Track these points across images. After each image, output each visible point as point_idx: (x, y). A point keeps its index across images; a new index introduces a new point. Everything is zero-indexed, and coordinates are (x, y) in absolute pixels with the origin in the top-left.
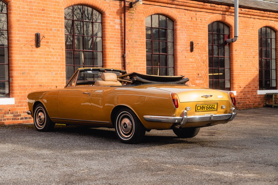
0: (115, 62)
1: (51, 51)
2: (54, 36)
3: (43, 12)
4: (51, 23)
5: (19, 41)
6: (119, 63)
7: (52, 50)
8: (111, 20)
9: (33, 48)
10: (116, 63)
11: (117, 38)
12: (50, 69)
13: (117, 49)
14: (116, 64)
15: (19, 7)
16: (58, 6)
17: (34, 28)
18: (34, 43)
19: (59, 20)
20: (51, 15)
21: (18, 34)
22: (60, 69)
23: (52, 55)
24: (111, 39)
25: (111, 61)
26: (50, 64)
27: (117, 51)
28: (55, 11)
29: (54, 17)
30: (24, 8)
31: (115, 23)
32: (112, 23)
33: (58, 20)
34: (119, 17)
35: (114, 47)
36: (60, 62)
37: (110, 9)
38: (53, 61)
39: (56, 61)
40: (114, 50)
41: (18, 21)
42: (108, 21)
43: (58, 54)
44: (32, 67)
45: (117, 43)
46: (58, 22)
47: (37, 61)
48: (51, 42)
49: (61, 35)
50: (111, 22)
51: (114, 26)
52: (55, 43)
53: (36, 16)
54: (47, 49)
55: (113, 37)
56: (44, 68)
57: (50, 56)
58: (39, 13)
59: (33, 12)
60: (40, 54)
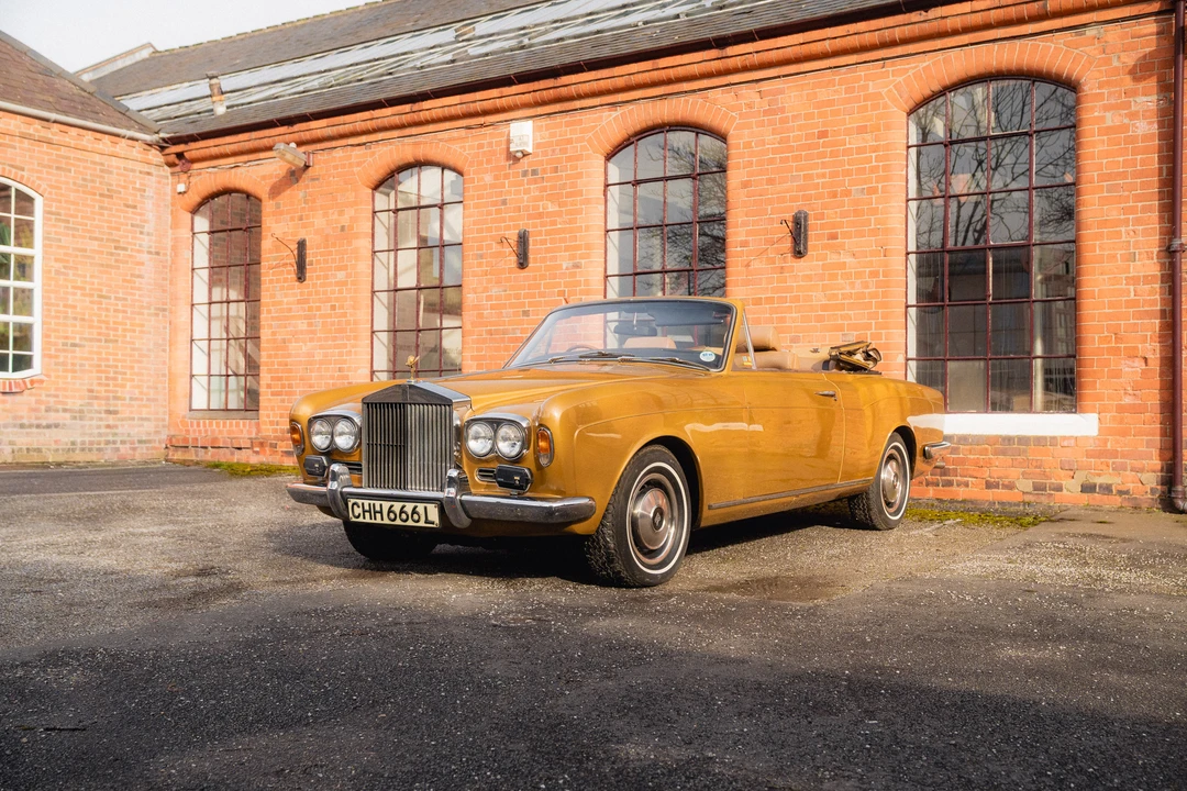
0: (1124, 276)
1: (845, 263)
2: (857, 213)
3: (822, 141)
4: (848, 173)
5: (744, 244)
6: (1147, 280)
7: (849, 260)
8: (1107, 108)
9: (785, 260)
10: (1135, 280)
11: (1137, 175)
12: (840, 322)
13: (1138, 222)
14: (1132, 288)
15: (748, 145)
16: (875, 107)
17: (793, 199)
18: (788, 243)
19: (876, 157)
20: (848, 146)
21: (744, 224)
22: (873, 322)
23: (847, 276)
24: (1105, 184)
25: (1102, 274)
26: (841, 307)
27: (1141, 228)
28: (862, 130)
29: (860, 150)
30: (763, 143)
31: (1133, 116)
32: (1111, 119)
33: (874, 155)
34: (1152, 83)
35: (1122, 217)
36: (874, 295)
37: (1108, 61)
38: (850, 296)
39: (861, 296)
40: (1123, 229)
41: (745, 185)
42: (1096, 114)
43: (868, 270)
44: (782, 320)
45: (1138, 198)
46: (874, 164)
47: (796, 299)
48: (847, 235)
49: (881, 206)
50: (1108, 115)
51: (1124, 128)
52: (861, 234)
53: (797, 158)
54: (832, 258)
55: (1123, 175)
56: (820, 319)
57: (840, 281)
58: (809, 147)
59: (790, 149)
60: (809, 278)
